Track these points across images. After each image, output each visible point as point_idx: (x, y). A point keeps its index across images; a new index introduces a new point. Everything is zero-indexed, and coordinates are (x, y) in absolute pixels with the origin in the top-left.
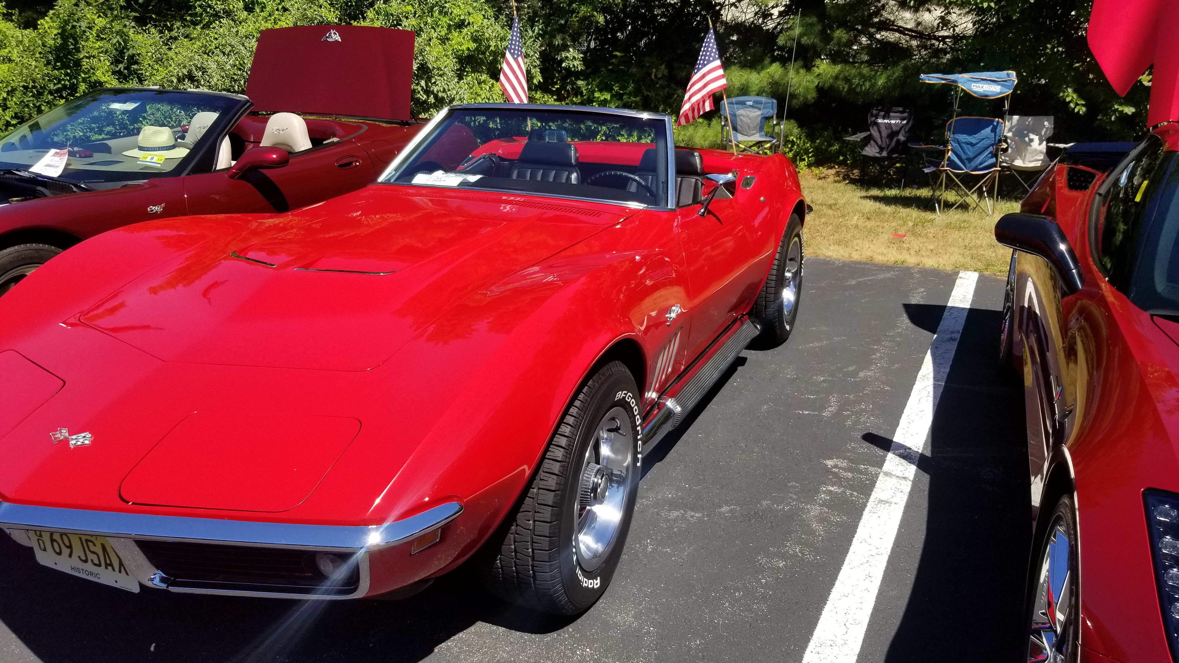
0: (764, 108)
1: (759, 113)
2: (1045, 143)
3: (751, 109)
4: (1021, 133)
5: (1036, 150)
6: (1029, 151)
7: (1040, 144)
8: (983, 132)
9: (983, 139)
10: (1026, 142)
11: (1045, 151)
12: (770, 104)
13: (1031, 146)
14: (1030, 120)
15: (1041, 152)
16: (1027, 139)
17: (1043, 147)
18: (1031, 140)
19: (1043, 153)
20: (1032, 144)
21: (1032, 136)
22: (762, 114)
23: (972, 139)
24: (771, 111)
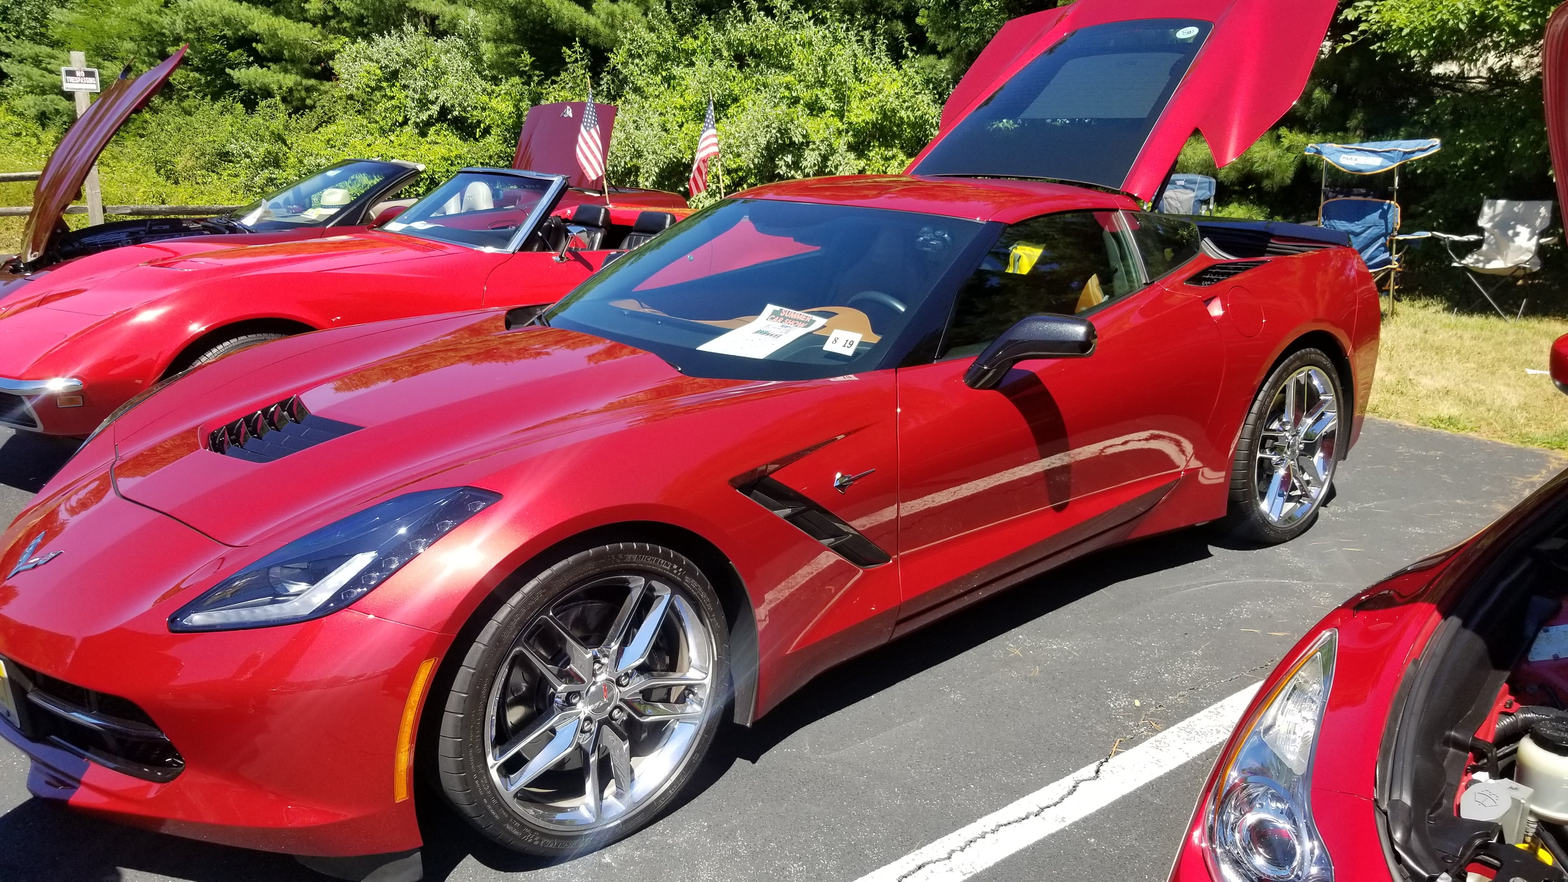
0: (1199, 189)
1: (1193, 194)
2: (1536, 238)
3: (1183, 190)
4: (1504, 225)
5: (1520, 248)
6: (1511, 248)
7: (1530, 239)
8: (1368, 218)
9: (1370, 227)
10: (1508, 235)
11: (1533, 248)
12: (1207, 184)
13: (1514, 242)
14: (1520, 206)
15: (1528, 250)
16: (1510, 232)
17: (1532, 244)
18: (1517, 234)
19: (1530, 251)
20: (1516, 239)
21: (1519, 228)
22: (1196, 197)
23: (1356, 227)
24: (1208, 193)
